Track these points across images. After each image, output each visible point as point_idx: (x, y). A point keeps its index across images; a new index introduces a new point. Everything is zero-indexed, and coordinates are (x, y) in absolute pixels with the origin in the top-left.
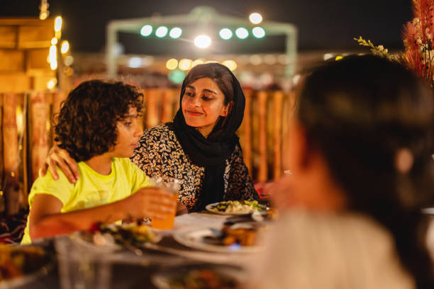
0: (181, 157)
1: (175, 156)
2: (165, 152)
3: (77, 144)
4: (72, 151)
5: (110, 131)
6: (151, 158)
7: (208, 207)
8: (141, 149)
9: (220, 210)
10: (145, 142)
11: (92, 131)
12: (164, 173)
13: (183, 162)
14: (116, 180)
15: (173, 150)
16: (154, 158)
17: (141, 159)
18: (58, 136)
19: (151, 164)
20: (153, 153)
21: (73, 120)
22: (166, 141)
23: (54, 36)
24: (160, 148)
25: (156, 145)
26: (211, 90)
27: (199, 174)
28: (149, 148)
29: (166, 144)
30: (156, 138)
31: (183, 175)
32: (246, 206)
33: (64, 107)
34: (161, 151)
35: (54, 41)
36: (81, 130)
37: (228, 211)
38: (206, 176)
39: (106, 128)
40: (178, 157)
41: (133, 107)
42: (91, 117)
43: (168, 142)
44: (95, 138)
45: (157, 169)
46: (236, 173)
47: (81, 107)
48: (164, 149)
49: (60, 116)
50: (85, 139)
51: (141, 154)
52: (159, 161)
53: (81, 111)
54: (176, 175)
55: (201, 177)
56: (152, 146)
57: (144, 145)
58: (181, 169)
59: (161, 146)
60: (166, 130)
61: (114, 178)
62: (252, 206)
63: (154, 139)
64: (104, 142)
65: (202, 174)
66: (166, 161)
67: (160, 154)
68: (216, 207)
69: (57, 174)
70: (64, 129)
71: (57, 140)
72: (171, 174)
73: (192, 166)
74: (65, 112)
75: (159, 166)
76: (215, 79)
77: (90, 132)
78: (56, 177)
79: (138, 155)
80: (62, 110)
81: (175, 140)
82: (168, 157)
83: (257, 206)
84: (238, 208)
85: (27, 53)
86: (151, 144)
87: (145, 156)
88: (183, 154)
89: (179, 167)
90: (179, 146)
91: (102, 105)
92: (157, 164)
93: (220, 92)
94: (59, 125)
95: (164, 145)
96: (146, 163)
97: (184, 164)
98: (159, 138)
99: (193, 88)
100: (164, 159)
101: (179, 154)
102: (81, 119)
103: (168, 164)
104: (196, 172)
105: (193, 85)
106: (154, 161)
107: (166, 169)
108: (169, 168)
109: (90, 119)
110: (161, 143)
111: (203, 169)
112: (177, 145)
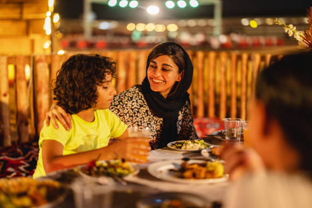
0: (147, 111)
1: (143, 111)
2: (135, 108)
3: (69, 104)
4: (66, 108)
5: (92, 94)
6: (125, 112)
7: (169, 145)
8: (119, 106)
9: (177, 147)
10: (121, 101)
11: (79, 94)
12: (135, 123)
13: (148, 115)
14: (98, 125)
15: (141, 106)
16: (128, 112)
17: (118, 113)
18: (56, 96)
19: (125, 116)
20: (127, 109)
21: (66, 86)
22: (137, 100)
23: (48, 10)
24: (133, 106)
25: (129, 104)
26: (168, 64)
27: (159, 122)
28: (124, 106)
29: (137, 102)
30: (130, 99)
31: (148, 124)
32: (196, 144)
33: (59, 76)
34: (133, 107)
35: (49, 14)
36: (71, 93)
37: (183, 148)
38: (164, 124)
39: (89, 91)
40: (145, 111)
41: (108, 74)
42: (78, 84)
43: (139, 101)
44: (81, 99)
45: (129, 120)
46: (186, 121)
47: (71, 77)
48: (135, 106)
49: (57, 82)
50: (75, 100)
51: (118, 110)
52: (131, 115)
53: (71, 79)
54: (143, 124)
55: (161, 124)
56: (126, 104)
57: (121, 103)
58: (146, 119)
59: (133, 104)
60: (137, 92)
61: (97, 124)
62: (200, 144)
63: (128, 99)
64: (88, 102)
65: (161, 122)
66: (136, 115)
67: (132, 109)
68: (174, 145)
69: (57, 125)
70: (59, 92)
71: (55, 99)
72: (140, 124)
73: (154, 117)
74: (60, 79)
75: (131, 118)
76: (171, 56)
77: (78, 95)
78: (56, 127)
79: (116, 110)
80: (57, 77)
81: (143, 99)
82: (138, 112)
83: (204, 144)
84: (190, 146)
85: (29, 22)
86: (126, 103)
87: (121, 110)
88: (148, 109)
89: (145, 118)
90: (146, 103)
91: (86, 75)
92: (130, 116)
93: (175, 65)
94: (56, 88)
95: (135, 103)
96: (122, 116)
97: (148, 116)
98: (132, 98)
99: (155, 62)
100: (135, 113)
101: (145, 109)
102: (71, 85)
103: (137, 116)
104: (157, 122)
105: (155, 60)
106: (128, 115)
107: (136, 120)
108: (138, 119)
109: (78, 86)
110: (133, 102)
111: (162, 119)
112: (144, 102)
